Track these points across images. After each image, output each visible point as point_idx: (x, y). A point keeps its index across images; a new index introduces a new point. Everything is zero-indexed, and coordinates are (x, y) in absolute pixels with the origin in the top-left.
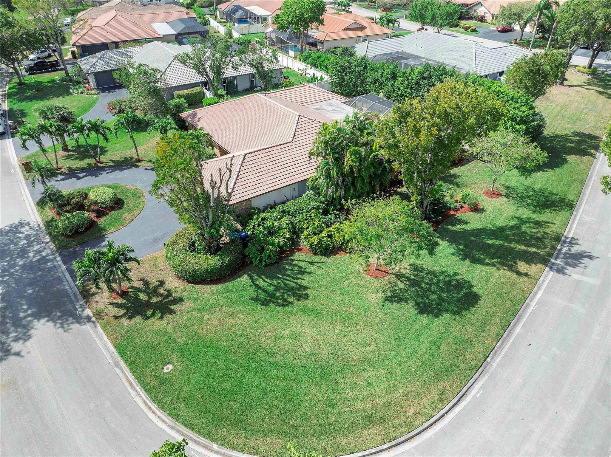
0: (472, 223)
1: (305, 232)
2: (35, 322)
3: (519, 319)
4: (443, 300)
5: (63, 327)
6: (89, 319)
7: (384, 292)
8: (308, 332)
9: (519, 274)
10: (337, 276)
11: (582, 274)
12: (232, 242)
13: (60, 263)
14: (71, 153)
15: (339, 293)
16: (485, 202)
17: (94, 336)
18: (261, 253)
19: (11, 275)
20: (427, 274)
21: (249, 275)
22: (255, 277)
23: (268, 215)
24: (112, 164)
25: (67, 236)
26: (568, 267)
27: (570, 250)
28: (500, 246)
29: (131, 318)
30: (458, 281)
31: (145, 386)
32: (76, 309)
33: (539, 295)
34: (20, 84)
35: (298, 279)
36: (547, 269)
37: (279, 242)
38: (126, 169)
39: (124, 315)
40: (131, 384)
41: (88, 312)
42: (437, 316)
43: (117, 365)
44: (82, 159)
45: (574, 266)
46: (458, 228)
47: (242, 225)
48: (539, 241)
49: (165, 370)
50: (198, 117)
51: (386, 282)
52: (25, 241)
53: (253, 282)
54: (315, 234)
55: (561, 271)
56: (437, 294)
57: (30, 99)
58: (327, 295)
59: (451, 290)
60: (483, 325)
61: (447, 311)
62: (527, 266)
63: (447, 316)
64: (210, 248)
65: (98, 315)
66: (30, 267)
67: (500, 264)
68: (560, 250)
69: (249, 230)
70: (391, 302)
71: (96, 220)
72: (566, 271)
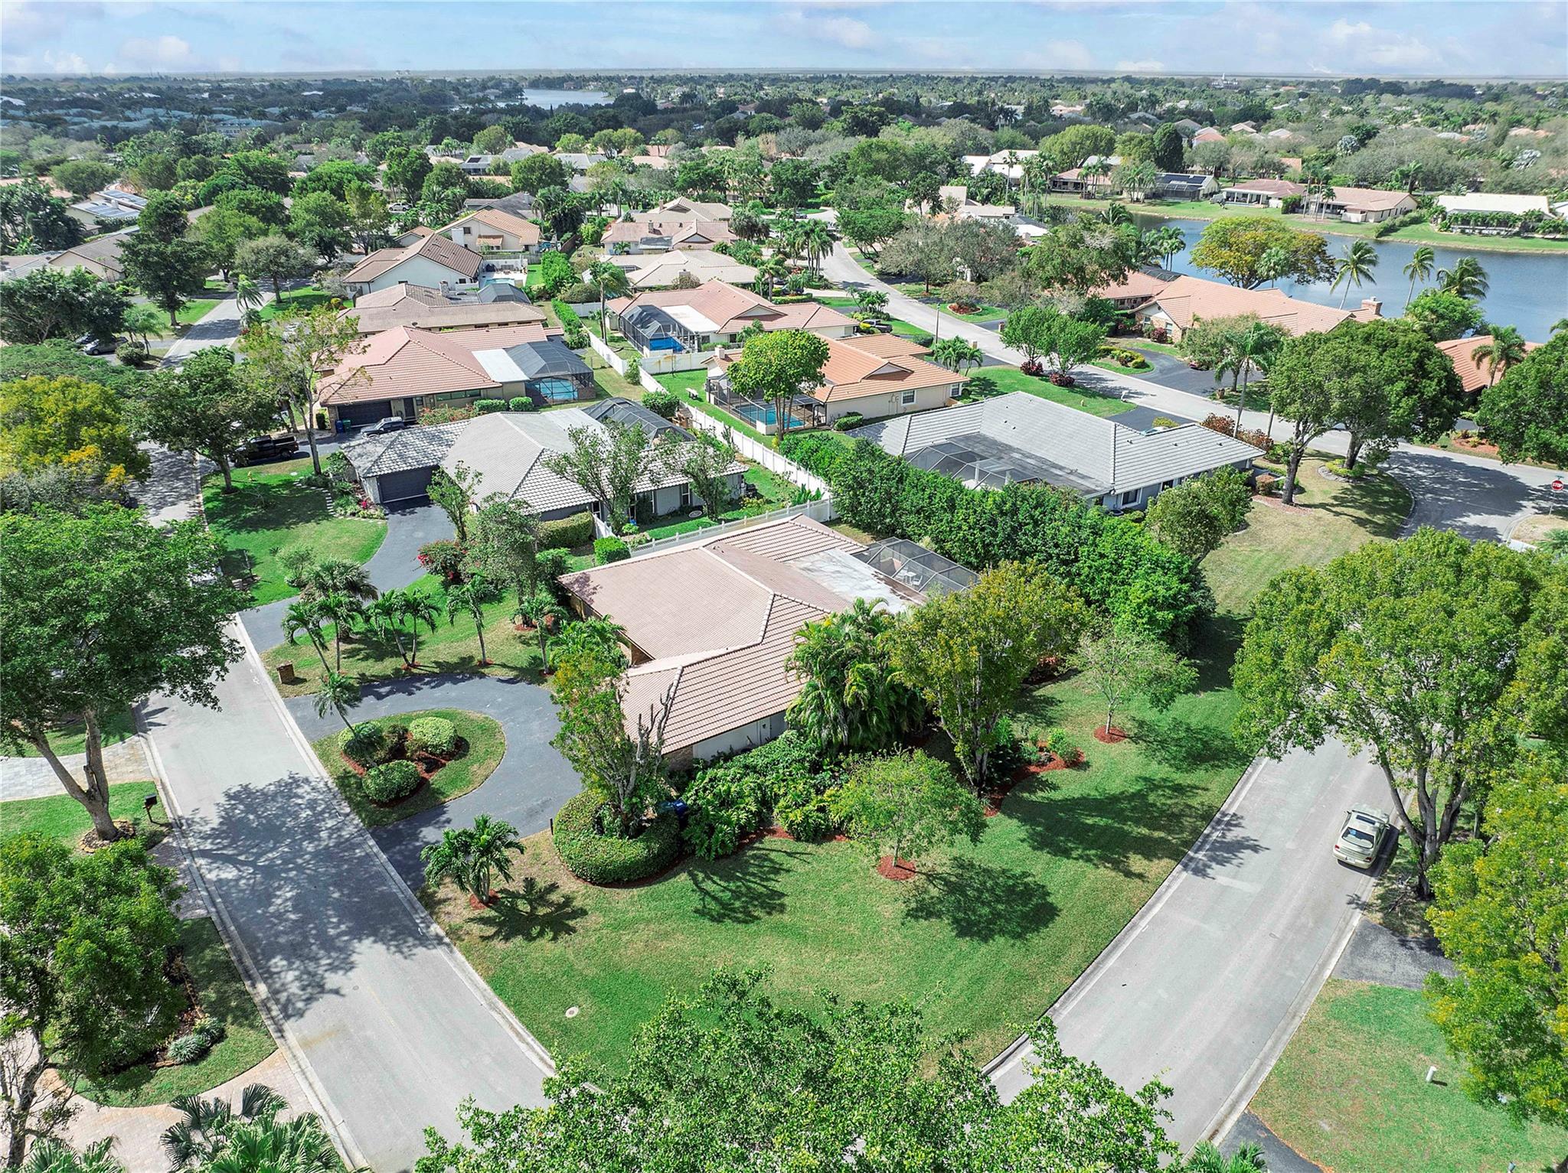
0: (1064, 788)
1: (782, 803)
2: (356, 943)
3: (1115, 947)
4: (999, 915)
5: (402, 953)
6: (439, 940)
7: (907, 902)
8: (784, 961)
9: (1129, 874)
10: (832, 876)
11: (1234, 877)
12: (662, 818)
13: (376, 849)
14: (356, 646)
15: (834, 902)
16: (1096, 752)
17: (451, 965)
18: (710, 837)
19: (300, 868)
20: (977, 874)
21: (691, 874)
22: (701, 876)
23: (720, 772)
24: (437, 670)
25: (381, 804)
26: (1214, 865)
27: (1224, 836)
28: (1107, 827)
29: (507, 939)
30: (1026, 885)
31: (540, 1036)
32: (417, 925)
33: (1156, 910)
34: (228, 490)
35: (768, 880)
36: (1180, 867)
37: (739, 820)
38: (463, 680)
39: (497, 934)
40: (518, 1034)
41: (436, 929)
42: (985, 940)
43: (495, 1008)
44: (380, 658)
45: (1222, 862)
46: (1039, 796)
47: (678, 790)
48: (1173, 819)
49: (568, 1015)
50: (592, 585)
51: (910, 886)
52: (309, 812)
53: (696, 883)
54: (797, 805)
55: (1200, 871)
56: (990, 906)
57: (253, 525)
58: (814, 906)
59: (1014, 900)
60: (1056, 956)
61: (1002, 932)
62: (1146, 862)
63: (1000, 940)
64: (628, 827)
65: (454, 933)
66: (325, 855)
67: (1100, 858)
68: (1208, 836)
69: (689, 798)
70: (917, 918)
71: (426, 775)
72: (1209, 871)
